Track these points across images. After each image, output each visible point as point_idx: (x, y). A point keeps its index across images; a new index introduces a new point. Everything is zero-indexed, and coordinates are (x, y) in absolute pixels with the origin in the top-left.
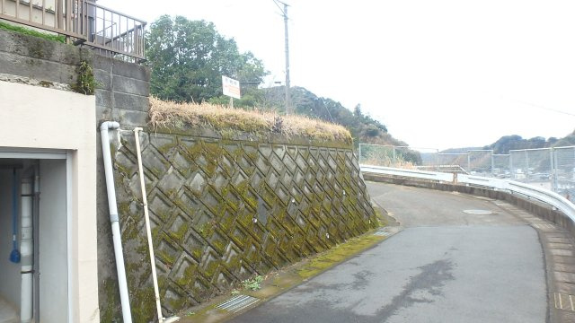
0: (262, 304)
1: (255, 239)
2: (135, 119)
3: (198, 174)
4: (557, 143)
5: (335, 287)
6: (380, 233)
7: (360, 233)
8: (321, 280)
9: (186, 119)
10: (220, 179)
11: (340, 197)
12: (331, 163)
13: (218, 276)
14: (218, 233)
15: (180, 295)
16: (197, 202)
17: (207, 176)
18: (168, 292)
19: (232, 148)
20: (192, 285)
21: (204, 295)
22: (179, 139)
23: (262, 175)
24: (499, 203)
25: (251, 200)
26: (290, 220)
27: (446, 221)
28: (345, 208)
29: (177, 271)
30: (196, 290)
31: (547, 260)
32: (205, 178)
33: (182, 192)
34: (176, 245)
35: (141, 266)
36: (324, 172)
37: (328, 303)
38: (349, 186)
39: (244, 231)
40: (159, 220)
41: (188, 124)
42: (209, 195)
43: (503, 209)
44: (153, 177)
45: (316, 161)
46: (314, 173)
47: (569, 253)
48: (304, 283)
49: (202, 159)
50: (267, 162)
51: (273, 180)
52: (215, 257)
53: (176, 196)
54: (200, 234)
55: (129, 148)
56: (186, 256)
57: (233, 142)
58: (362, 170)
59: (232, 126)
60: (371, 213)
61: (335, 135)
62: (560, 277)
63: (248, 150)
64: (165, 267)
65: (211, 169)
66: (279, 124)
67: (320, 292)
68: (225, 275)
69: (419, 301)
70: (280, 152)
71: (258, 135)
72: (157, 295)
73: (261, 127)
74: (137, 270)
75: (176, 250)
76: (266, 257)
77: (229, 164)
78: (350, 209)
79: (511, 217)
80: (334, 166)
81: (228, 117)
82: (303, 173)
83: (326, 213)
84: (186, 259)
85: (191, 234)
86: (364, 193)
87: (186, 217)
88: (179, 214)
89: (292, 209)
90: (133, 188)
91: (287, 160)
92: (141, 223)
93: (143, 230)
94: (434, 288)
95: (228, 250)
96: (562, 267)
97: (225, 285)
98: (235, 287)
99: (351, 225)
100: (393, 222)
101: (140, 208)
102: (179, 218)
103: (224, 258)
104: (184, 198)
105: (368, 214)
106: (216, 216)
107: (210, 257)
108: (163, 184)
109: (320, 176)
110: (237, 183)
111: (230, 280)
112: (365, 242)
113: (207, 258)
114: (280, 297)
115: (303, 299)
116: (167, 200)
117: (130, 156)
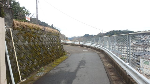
0: (47, 73)
1: (41, 58)
2: (10, 25)
3: (27, 42)
4: (95, 36)
5: (63, 67)
6: (66, 56)
7: (62, 56)
8: (59, 66)
9: (23, 26)
10: (32, 43)
11: (58, 47)
12: (55, 39)
13: (33, 68)
14: (33, 57)
15: (25, 74)
16: (27, 49)
17: (29, 42)
18: (22, 73)
19: (34, 35)
20: (27, 71)
21: (31, 73)
22: (21, 32)
23: (41, 42)
24: (89, 48)
25: (39, 48)
26: (48, 53)
27: (80, 52)
28: (59, 50)
29: (24, 68)
30: (29, 72)
31: (101, 59)
32: (28, 43)
33: (23, 46)
34: (23, 61)
35: (15, 67)
36: (54, 42)
37: (63, 71)
38: (59, 45)
39: (38, 56)
40: (18, 54)
41: (23, 28)
42: (30, 47)
43: (90, 50)
44: (16, 42)
45: (52, 39)
46: (52, 42)
47: (104, 57)
48: (55, 68)
49: (27, 37)
50: (42, 39)
51: (44, 43)
52: (32, 63)
53: (22, 47)
54: (29, 57)
55: (9, 33)
56: (26, 63)
57: (34, 33)
58: (62, 42)
59: (34, 29)
60: (64, 51)
61: (56, 32)
62: (104, 61)
63: (38, 35)
64: (21, 67)
65: (30, 40)
66: (45, 29)
67: (60, 69)
68: (35, 68)
69: (82, 68)
70: (45, 36)
71: (40, 31)
72: (20, 74)
73: (41, 29)
74: (14, 68)
75: (23, 62)
76: (44, 62)
77: (34, 39)
78: (60, 50)
79: (92, 51)
80: (56, 40)
81: (33, 26)
82: (50, 42)
83: (55, 51)
84: (26, 64)
85: (26, 58)
86: (62, 47)
87: (25, 53)
88: (23, 52)
89: (48, 51)
90: (11, 45)
91: (46, 38)
92: (14, 55)
93: (14, 57)
94: (83, 65)
95: (35, 61)
96: (104, 59)
97: (35, 70)
98: (37, 71)
99: (60, 54)
100: (68, 53)
101: (13, 51)
102: (23, 53)
103: (34, 63)
104: (24, 48)
105: (63, 52)
106: (32, 53)
107: (31, 63)
108: (18, 44)
109: (53, 42)
110: (36, 44)
111: (36, 69)
112: (64, 58)
113: (31, 64)
114: (51, 71)
115: (57, 71)
116: (20, 49)
117: (9, 36)
